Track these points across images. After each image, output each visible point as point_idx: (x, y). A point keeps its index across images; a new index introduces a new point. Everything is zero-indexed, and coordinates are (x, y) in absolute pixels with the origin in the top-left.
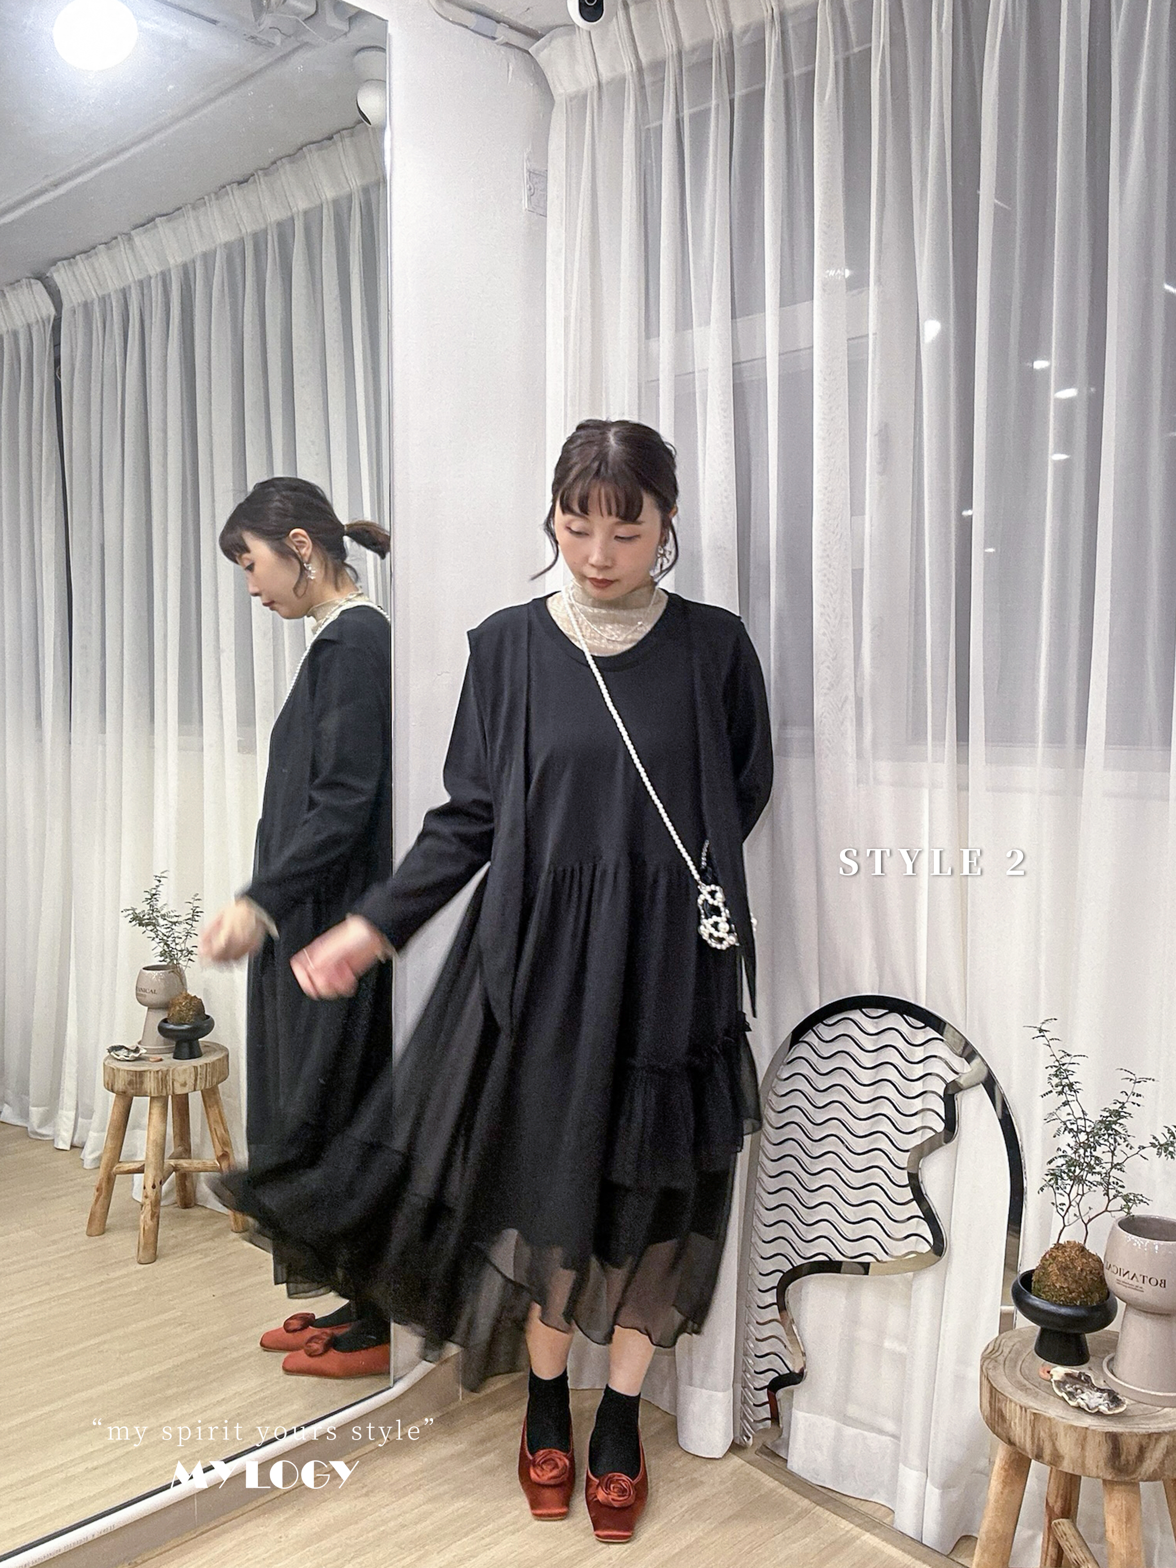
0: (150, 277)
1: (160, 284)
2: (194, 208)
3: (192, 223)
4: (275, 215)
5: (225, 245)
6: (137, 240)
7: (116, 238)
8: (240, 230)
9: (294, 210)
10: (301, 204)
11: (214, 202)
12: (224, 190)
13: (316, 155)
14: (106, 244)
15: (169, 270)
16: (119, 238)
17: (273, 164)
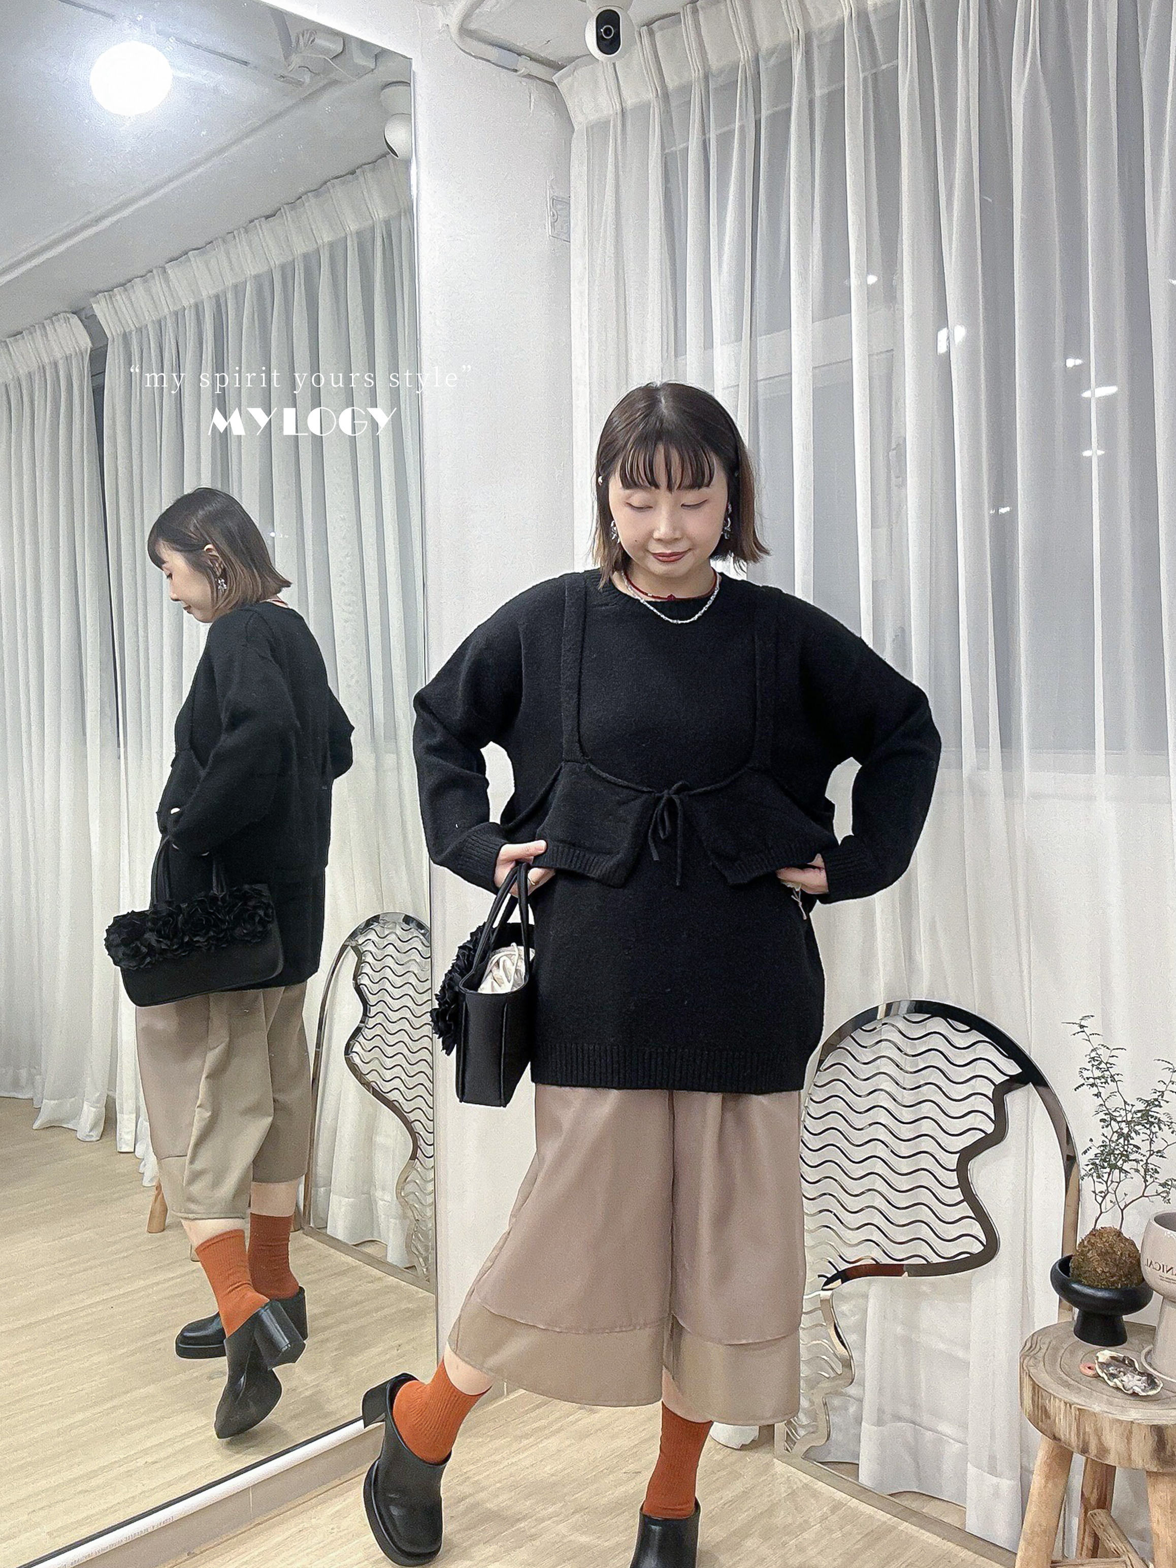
0: (185, 309)
1: (193, 317)
2: (224, 241)
3: (223, 257)
4: (301, 247)
5: (254, 277)
6: (171, 273)
7: (152, 272)
8: (269, 263)
9: (320, 242)
10: (327, 237)
11: (243, 236)
12: (252, 224)
13: (338, 188)
14: (142, 277)
15: (202, 302)
16: (155, 272)
17: (299, 198)
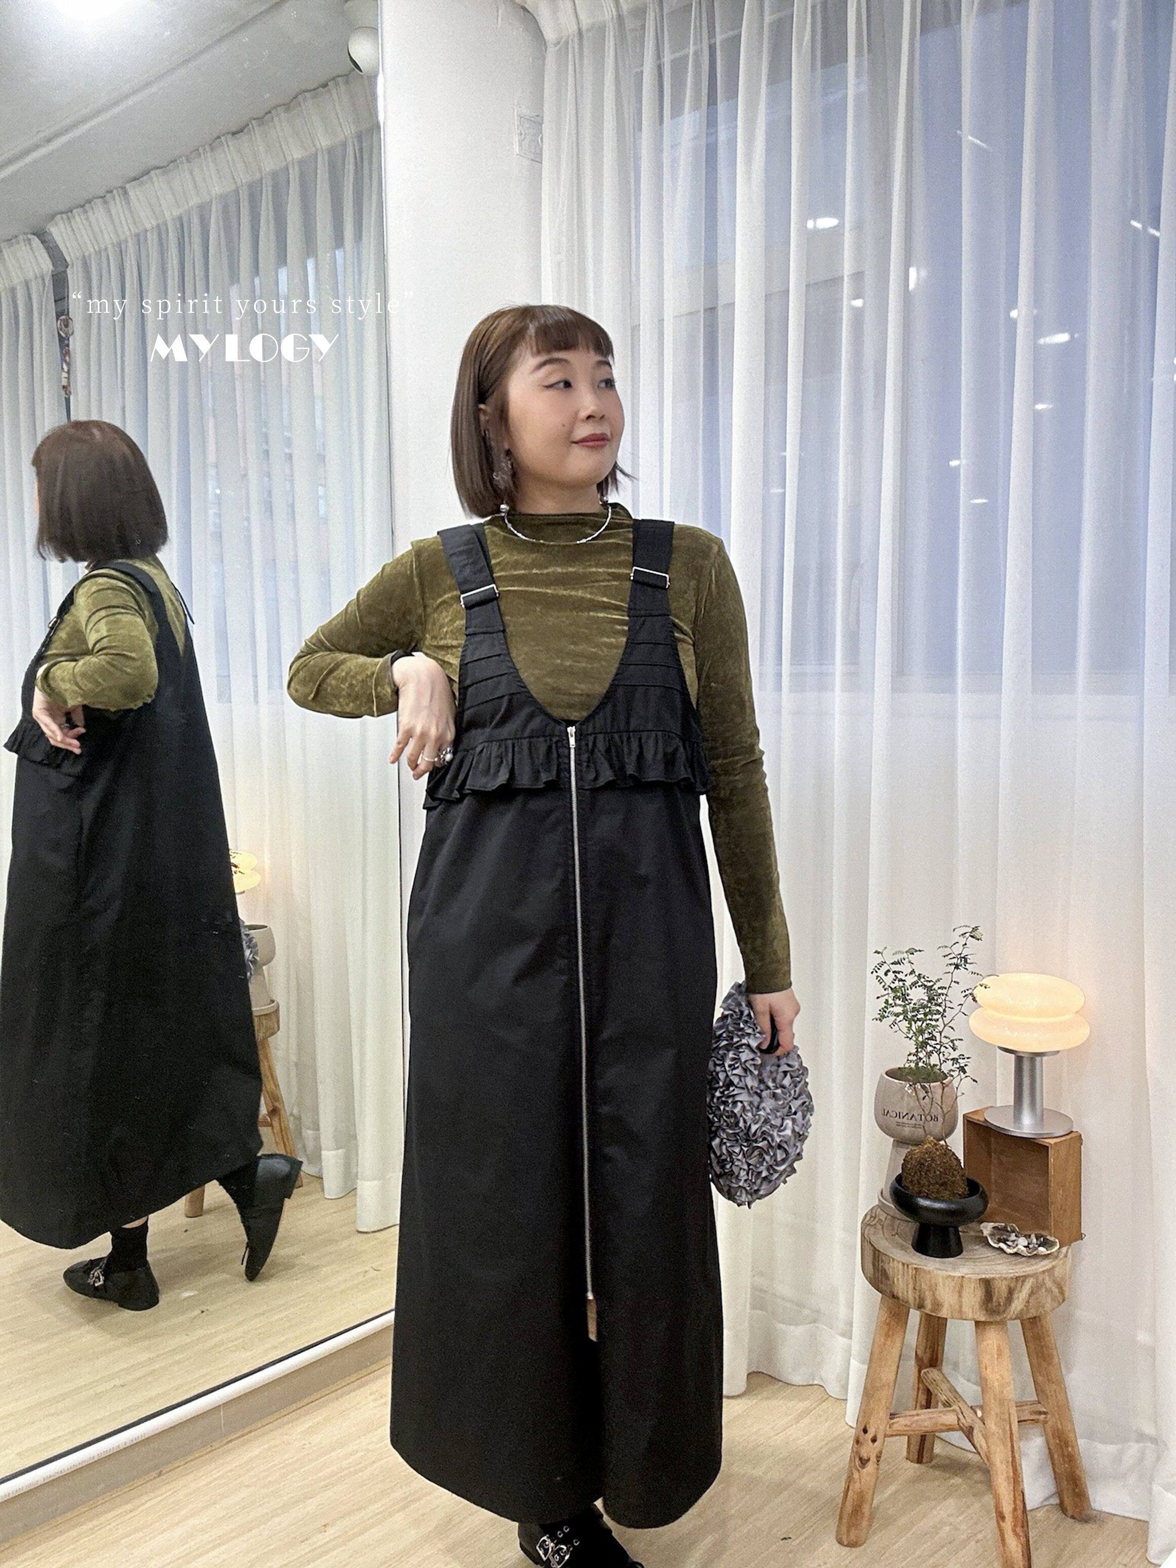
0: (146, 231)
1: (155, 236)
2: (188, 161)
3: (188, 176)
4: (269, 165)
5: (221, 196)
6: (131, 194)
7: (111, 192)
8: (236, 183)
9: (289, 159)
10: (297, 153)
11: (209, 155)
12: (219, 140)
13: (310, 102)
14: (102, 197)
15: (166, 225)
16: (115, 192)
17: (267, 114)
